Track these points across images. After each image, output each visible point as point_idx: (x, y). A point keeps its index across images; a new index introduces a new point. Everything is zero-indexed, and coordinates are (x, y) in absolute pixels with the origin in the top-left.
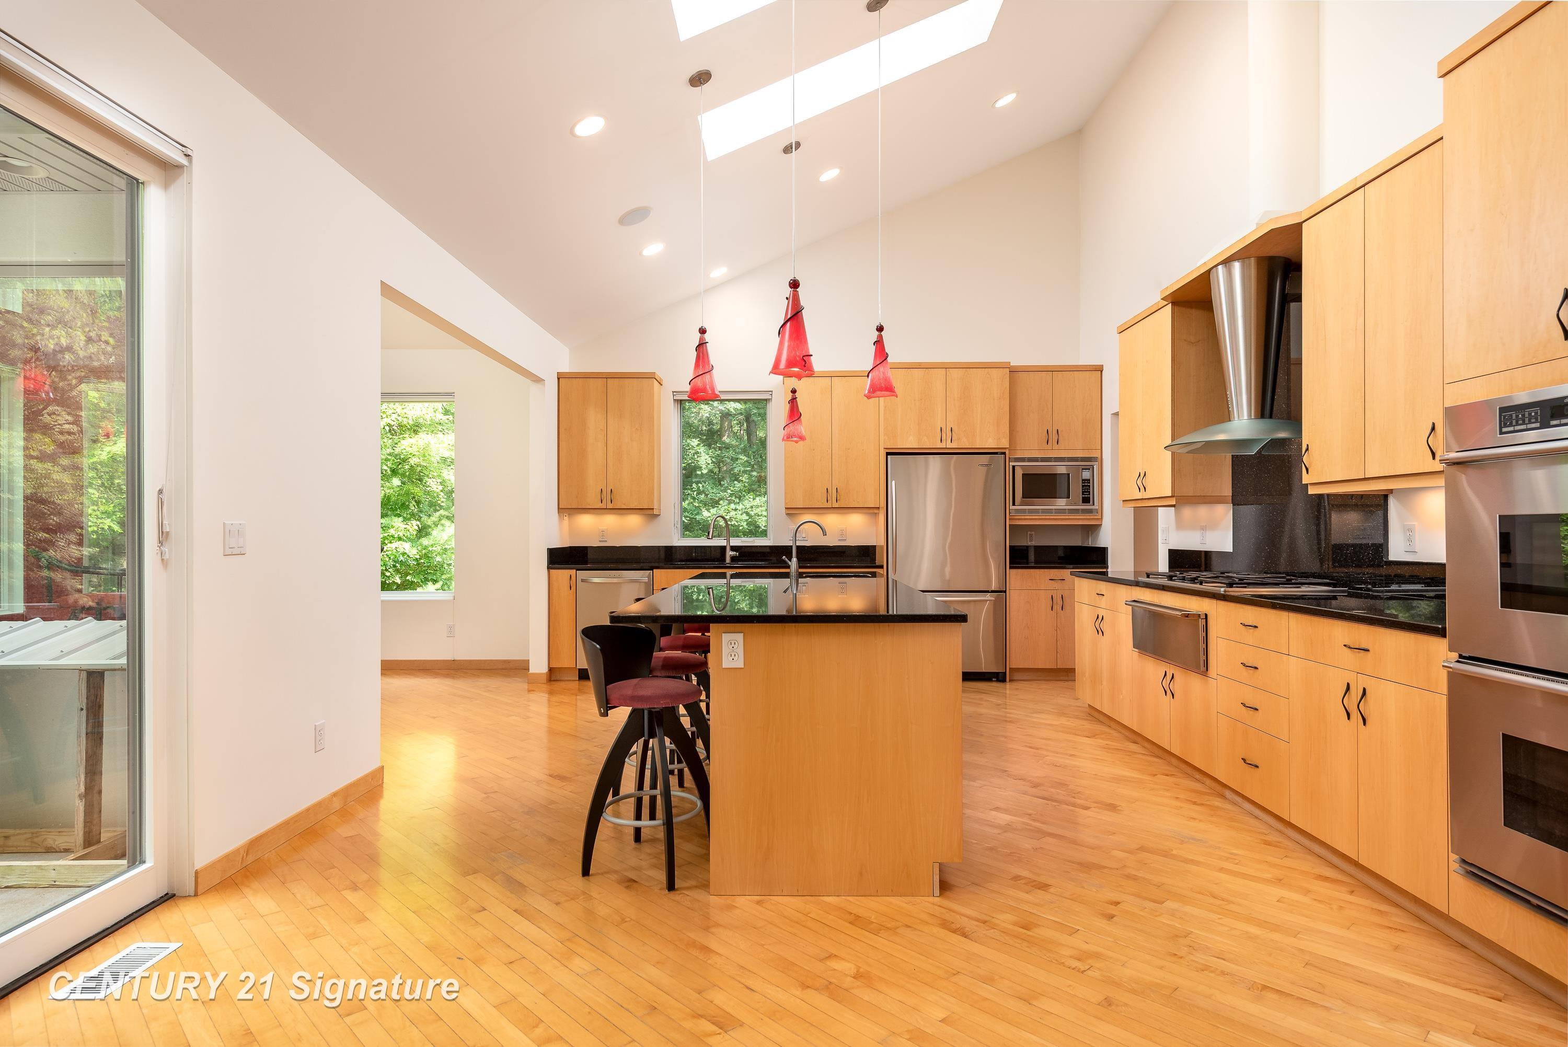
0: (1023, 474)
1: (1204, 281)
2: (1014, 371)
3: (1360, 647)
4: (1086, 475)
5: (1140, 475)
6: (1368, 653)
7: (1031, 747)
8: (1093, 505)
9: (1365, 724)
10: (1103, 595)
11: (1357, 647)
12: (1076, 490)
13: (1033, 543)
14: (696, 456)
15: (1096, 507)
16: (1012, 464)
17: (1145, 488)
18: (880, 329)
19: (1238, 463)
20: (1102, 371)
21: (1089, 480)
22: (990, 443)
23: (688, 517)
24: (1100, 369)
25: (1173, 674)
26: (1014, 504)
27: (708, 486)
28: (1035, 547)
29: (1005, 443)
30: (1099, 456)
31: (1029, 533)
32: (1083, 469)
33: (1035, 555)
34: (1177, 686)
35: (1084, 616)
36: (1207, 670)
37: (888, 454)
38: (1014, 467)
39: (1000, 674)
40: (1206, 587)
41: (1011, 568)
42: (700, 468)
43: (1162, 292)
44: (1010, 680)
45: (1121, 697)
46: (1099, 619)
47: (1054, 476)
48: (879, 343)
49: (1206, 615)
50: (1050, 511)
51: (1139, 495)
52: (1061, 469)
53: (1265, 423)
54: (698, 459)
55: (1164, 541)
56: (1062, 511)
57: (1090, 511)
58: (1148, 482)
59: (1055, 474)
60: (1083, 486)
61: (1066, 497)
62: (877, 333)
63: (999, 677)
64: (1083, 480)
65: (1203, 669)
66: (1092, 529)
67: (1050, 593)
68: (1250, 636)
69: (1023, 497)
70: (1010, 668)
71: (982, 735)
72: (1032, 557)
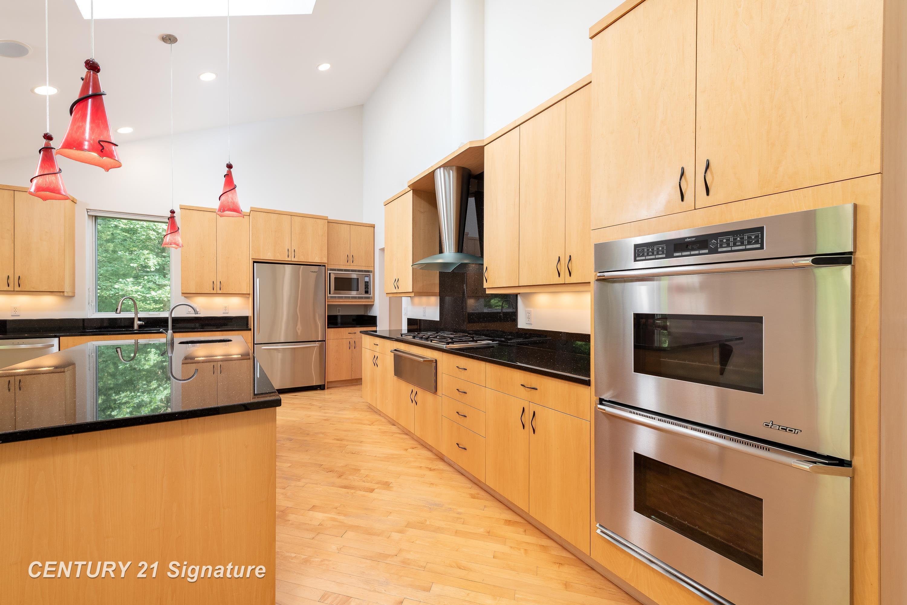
0: (335, 278)
1: (431, 177)
2: (330, 222)
3: (531, 387)
4: (367, 279)
5: (395, 280)
6: (537, 391)
7: (338, 440)
8: (370, 294)
9: (534, 433)
10: (378, 345)
11: (530, 387)
12: (362, 287)
13: (340, 314)
14: (146, 260)
15: (371, 296)
16: (329, 272)
17: (398, 287)
18: (230, 166)
19: (443, 276)
20: (374, 228)
21: (368, 282)
22: (317, 260)
23: (140, 295)
24: (373, 226)
25: (416, 392)
26: (330, 294)
27: (157, 278)
28: (341, 315)
29: (325, 260)
30: (373, 270)
31: (338, 308)
32: (365, 276)
33: (341, 320)
34: (419, 398)
35: (367, 356)
36: (436, 391)
37: (254, 262)
38: (330, 274)
39: (322, 386)
40: (434, 343)
41: (328, 328)
42: (150, 267)
43: (408, 182)
44: (327, 388)
45: (387, 401)
46: (375, 358)
47: (350, 279)
48: (228, 177)
49: (436, 360)
50: (349, 297)
51: (395, 291)
52: (354, 276)
53: (459, 255)
54: (148, 262)
55: (405, 314)
56: (355, 298)
57: (368, 298)
58: (400, 284)
59: (351, 278)
60: (365, 285)
61: (356, 290)
62: (227, 169)
63: (321, 387)
64: (365, 282)
65: (434, 390)
66: (369, 307)
67: (348, 340)
68: (463, 375)
69: (335, 290)
70: (327, 382)
71: (308, 434)
72: (339, 320)
